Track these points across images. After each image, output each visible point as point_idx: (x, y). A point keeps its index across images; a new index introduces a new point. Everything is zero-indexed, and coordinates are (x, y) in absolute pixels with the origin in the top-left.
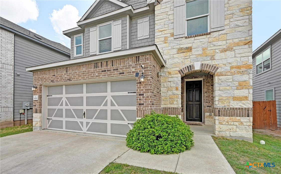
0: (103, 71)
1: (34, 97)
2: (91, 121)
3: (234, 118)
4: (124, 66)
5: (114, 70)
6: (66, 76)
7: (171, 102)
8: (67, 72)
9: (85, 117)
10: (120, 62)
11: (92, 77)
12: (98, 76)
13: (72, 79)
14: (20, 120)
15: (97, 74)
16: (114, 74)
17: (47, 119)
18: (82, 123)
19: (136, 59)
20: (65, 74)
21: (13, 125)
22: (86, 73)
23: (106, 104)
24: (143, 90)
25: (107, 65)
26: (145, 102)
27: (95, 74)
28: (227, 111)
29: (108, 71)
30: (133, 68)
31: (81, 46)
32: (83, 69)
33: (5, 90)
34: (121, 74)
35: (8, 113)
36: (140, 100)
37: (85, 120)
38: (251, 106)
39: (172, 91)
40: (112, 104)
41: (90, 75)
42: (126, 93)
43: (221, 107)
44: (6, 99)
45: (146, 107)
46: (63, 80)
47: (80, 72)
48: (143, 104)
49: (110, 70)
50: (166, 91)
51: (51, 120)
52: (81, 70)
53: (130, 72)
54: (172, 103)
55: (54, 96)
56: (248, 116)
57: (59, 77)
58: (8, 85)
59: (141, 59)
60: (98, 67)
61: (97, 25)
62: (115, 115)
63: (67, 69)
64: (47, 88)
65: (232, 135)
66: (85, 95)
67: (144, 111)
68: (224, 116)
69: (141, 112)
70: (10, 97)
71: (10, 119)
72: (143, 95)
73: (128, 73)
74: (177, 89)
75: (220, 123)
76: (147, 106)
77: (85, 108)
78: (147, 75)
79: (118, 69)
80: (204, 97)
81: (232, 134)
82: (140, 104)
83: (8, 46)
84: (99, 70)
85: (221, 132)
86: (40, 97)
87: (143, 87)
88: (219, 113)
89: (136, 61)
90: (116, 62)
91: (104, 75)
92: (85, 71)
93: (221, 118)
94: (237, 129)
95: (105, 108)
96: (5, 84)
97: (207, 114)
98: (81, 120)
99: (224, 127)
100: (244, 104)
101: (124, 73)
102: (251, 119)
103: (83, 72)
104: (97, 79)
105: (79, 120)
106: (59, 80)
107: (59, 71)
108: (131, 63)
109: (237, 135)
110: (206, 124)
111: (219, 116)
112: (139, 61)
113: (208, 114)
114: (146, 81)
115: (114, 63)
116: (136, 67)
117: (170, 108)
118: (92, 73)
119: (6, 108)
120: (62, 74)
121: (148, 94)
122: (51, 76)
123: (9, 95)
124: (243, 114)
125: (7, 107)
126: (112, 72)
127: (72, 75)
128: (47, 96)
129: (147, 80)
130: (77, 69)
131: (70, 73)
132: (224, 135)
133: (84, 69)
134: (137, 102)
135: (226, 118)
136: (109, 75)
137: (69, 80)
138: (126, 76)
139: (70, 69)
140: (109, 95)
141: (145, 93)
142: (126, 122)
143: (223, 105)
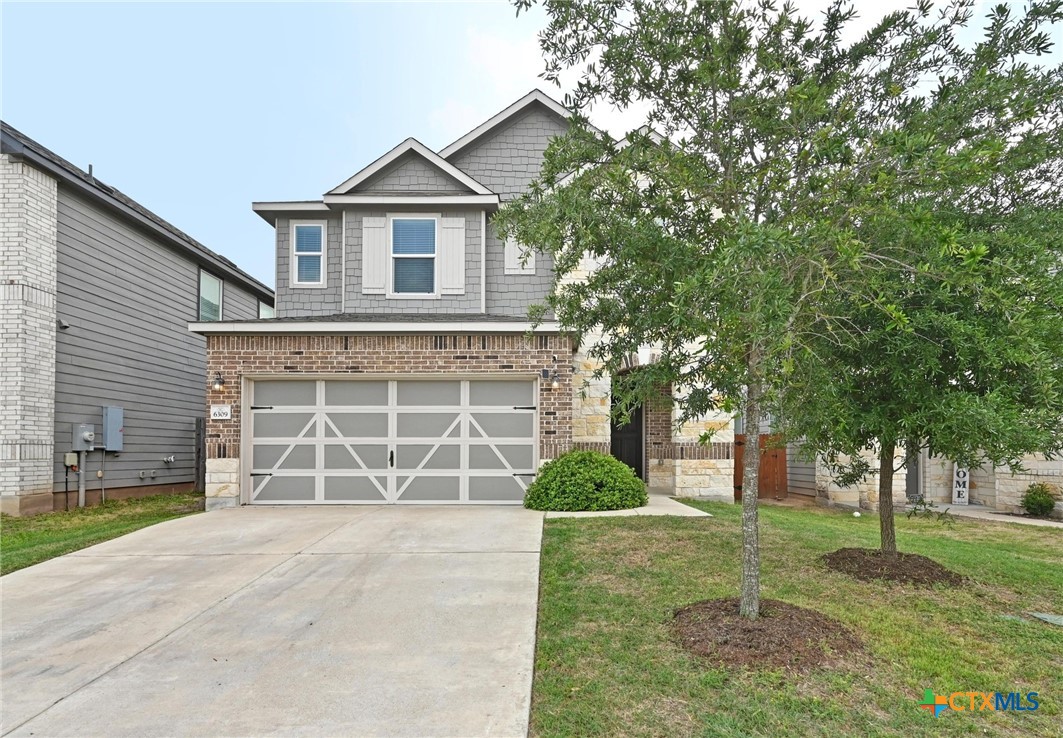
0: (458, 358)
1: (214, 409)
2: (412, 474)
3: (706, 461)
4: (511, 352)
5: (488, 357)
6: (342, 358)
7: (591, 431)
8: (346, 348)
9: (392, 465)
10: (503, 342)
11: (428, 367)
12: (444, 367)
13: (366, 368)
14: (67, 492)
15: (441, 363)
16: (489, 367)
17: (252, 475)
18: (383, 481)
19: (541, 341)
20: (337, 353)
21: (52, 507)
22: (408, 358)
23: (456, 433)
24: (554, 404)
25: (469, 345)
26: (560, 428)
27: (437, 362)
28: (695, 450)
29: (471, 357)
30: (532, 358)
31: (319, 257)
32: (402, 347)
33: (35, 380)
34: (504, 367)
35: (40, 464)
36: (548, 423)
37: (392, 473)
38: (732, 440)
39: (593, 406)
40: (473, 433)
41: (419, 362)
42: (508, 409)
43: (685, 442)
44: (37, 414)
45: (560, 437)
46: (332, 368)
47: (390, 353)
48: (554, 432)
49: (477, 358)
50: (580, 406)
51: (269, 477)
52: (394, 348)
53: (527, 367)
54: (593, 434)
55: (277, 409)
56: (728, 458)
57: (318, 358)
58: (42, 363)
59: (551, 343)
60: (446, 348)
61: (388, 215)
62: (481, 457)
63: (346, 340)
64: (252, 384)
65: (703, 494)
66: (392, 409)
67: (556, 446)
68: (690, 458)
69: (551, 447)
70: (46, 405)
71: (44, 487)
72: (555, 414)
73: (522, 367)
74: (603, 401)
75: (684, 473)
76: (563, 437)
77: (392, 441)
78: (562, 376)
79: (497, 357)
80: (647, 421)
81: (704, 492)
82: (547, 433)
83: (42, 224)
84: (448, 352)
85: (684, 490)
86: (237, 411)
87: (555, 399)
88: (682, 454)
89: (541, 345)
90: (494, 342)
91: (462, 368)
92: (407, 353)
93: (686, 462)
94: (712, 482)
95: (453, 441)
96: (35, 362)
97: (653, 462)
98: (381, 473)
99: (690, 480)
100: (723, 437)
101: (511, 367)
102: (732, 461)
103: (400, 353)
104: (442, 375)
105: (372, 474)
106: (318, 368)
107: (318, 344)
108: (528, 348)
109: (712, 494)
110: (651, 485)
111: (682, 458)
112: (546, 345)
113: (656, 461)
114: (562, 386)
115: (489, 341)
116: (539, 357)
117: (587, 444)
118: (429, 358)
119: (36, 447)
120: (329, 353)
121: (566, 412)
122: (285, 353)
123: (45, 400)
124: (719, 453)
125: (40, 444)
126: (483, 363)
127: (365, 358)
128: (252, 408)
129: (564, 385)
130: (379, 344)
131: (357, 353)
132: (690, 495)
133: (404, 346)
134: (541, 428)
135: (694, 462)
136: (475, 367)
137: (355, 369)
138: (516, 373)
139: (355, 342)
140: (465, 410)
141: (558, 409)
142: (508, 472)
143: (689, 438)
